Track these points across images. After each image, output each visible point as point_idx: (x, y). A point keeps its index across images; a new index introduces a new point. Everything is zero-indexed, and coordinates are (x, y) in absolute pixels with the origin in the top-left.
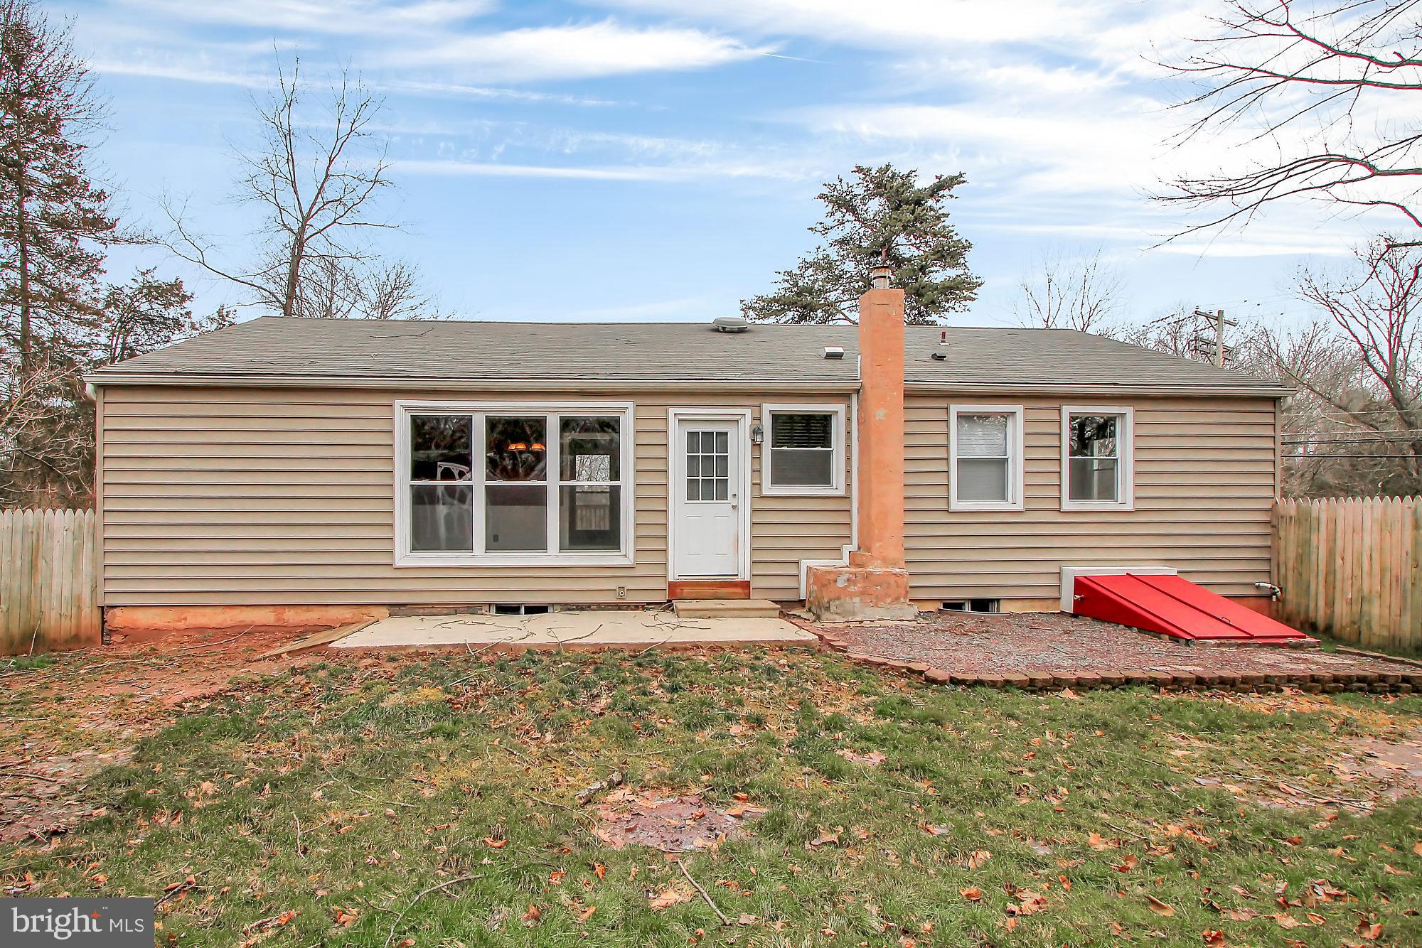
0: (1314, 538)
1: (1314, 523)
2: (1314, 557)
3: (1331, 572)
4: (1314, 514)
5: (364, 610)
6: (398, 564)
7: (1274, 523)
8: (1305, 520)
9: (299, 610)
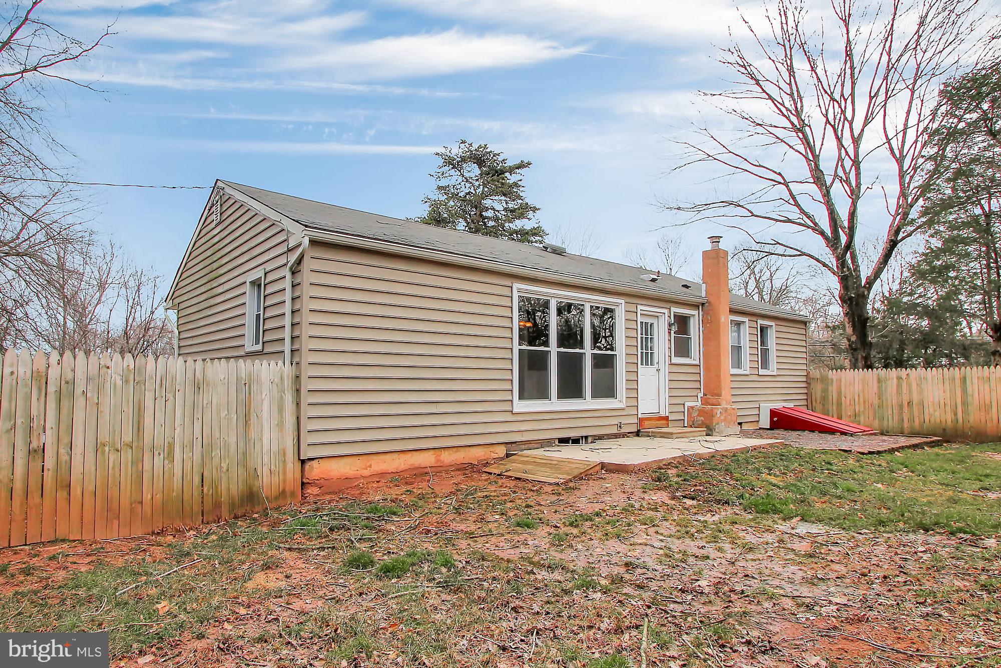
0: (830, 388)
1: (830, 381)
2: (830, 397)
3: (839, 404)
4: (830, 377)
5: (492, 449)
6: (515, 410)
7: (809, 381)
8: (824, 380)
9: (450, 451)
